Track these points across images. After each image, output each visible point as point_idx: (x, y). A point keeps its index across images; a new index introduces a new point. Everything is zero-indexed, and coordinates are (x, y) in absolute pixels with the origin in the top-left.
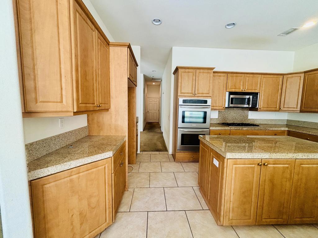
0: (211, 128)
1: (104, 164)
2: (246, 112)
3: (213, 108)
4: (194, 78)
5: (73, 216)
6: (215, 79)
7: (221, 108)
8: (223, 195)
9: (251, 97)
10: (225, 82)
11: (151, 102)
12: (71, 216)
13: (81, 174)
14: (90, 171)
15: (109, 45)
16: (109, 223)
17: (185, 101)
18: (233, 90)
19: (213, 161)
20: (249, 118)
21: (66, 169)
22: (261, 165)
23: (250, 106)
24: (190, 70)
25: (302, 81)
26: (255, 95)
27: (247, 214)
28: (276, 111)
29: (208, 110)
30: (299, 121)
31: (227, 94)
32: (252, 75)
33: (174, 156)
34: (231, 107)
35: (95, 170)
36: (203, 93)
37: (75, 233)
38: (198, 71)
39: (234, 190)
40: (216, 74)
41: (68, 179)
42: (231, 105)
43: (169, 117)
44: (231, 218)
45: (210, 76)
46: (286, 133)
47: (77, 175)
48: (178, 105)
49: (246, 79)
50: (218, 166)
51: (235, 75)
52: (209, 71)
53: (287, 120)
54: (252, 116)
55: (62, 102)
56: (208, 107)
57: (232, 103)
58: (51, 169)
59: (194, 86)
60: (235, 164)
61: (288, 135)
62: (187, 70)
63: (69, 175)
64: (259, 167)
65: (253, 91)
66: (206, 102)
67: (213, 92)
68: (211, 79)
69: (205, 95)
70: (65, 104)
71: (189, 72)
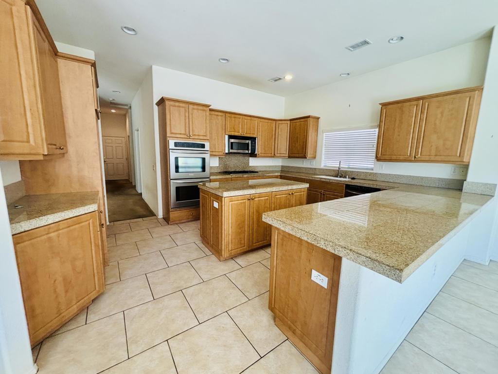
0: (211, 177)
1: (88, 219)
2: (247, 158)
3: (212, 153)
4: (187, 115)
5: (56, 282)
6: (212, 118)
7: (221, 154)
8: (223, 231)
9: (250, 142)
10: (224, 123)
11: (110, 145)
12: (53, 282)
13: (60, 231)
14: (72, 228)
15: (56, 55)
16: (99, 291)
17: (176, 144)
18: (233, 134)
19: (213, 204)
20: (250, 165)
21: (43, 225)
22: (250, 199)
23: (250, 152)
24: (181, 105)
25: (289, 128)
26: (253, 139)
27: (243, 242)
28: (271, 157)
29: (207, 156)
30: (289, 167)
31: (227, 137)
32: (249, 118)
33: (167, 219)
34: (231, 153)
35: (77, 226)
36: (199, 135)
37: (59, 303)
38: (191, 106)
39: (231, 224)
40: (213, 113)
41: (45, 237)
42: (231, 151)
43: (154, 166)
44: (230, 249)
45: (206, 115)
46: (279, 177)
47: (56, 233)
48: (168, 149)
49: (244, 121)
50: (217, 208)
51: (233, 116)
52: (205, 108)
53: (282, 166)
54: (253, 162)
55: (28, 141)
56: (207, 152)
57: (232, 148)
58: (24, 224)
59: (187, 125)
60: (231, 201)
61: (281, 178)
62: (177, 104)
63: (46, 232)
64: (249, 201)
65: (252, 136)
66: (203, 146)
67: (211, 134)
68: (208, 118)
69: (202, 138)
70: (33, 144)
71: (179, 107)
